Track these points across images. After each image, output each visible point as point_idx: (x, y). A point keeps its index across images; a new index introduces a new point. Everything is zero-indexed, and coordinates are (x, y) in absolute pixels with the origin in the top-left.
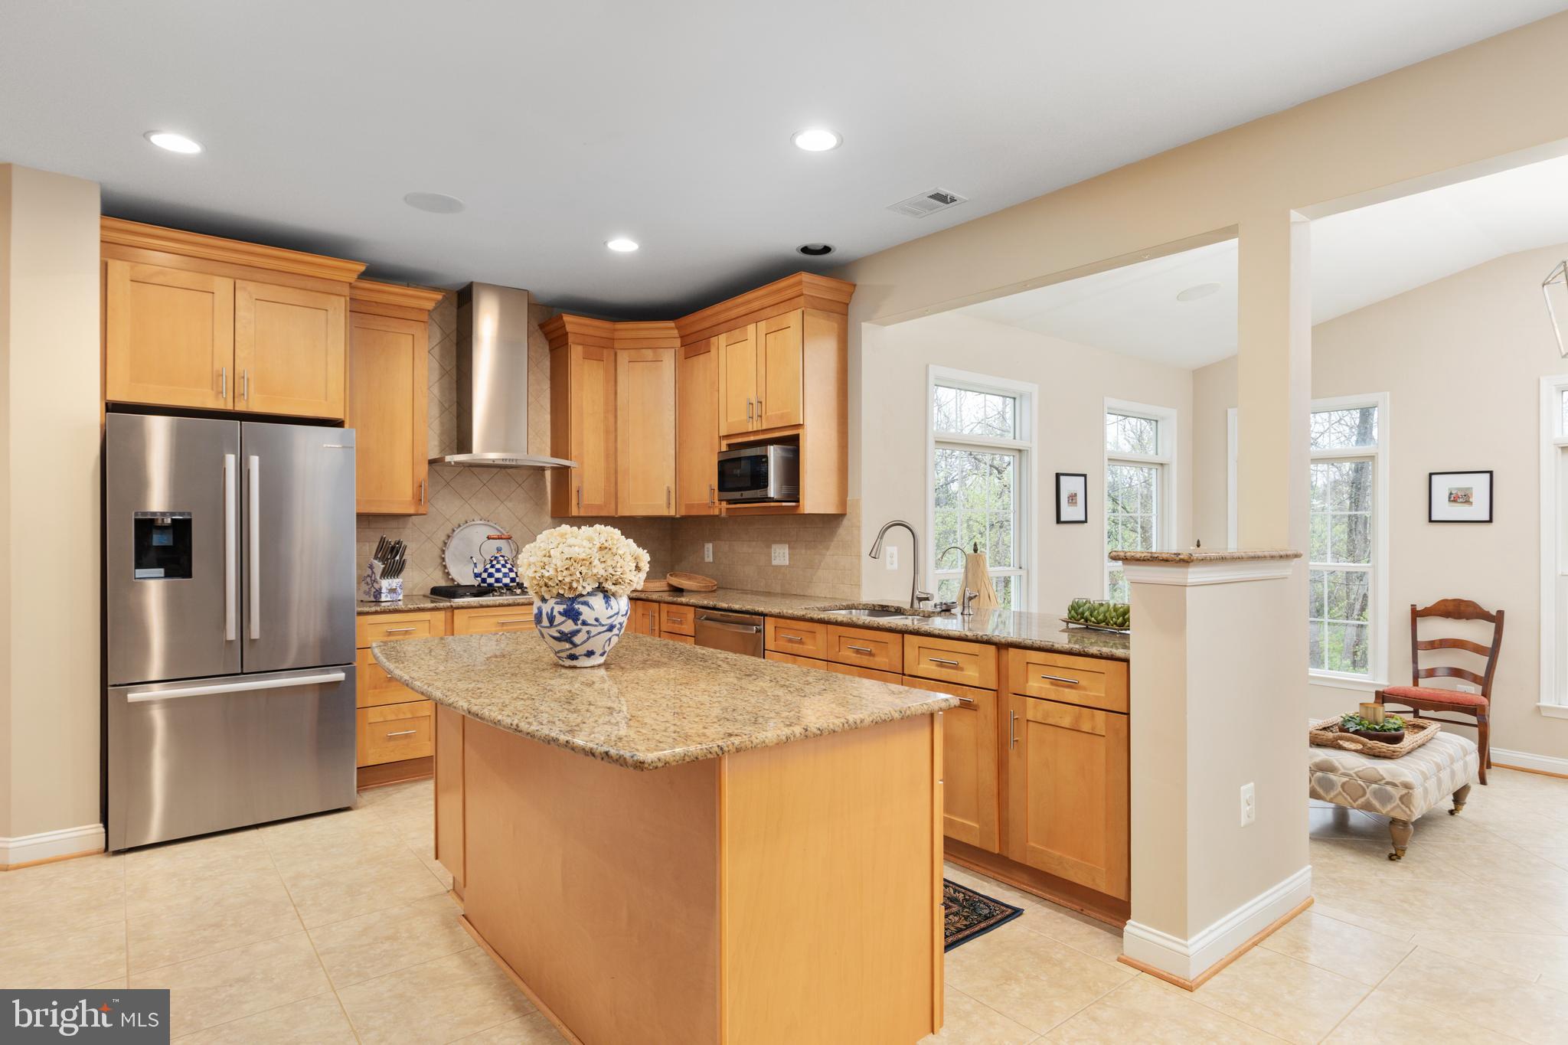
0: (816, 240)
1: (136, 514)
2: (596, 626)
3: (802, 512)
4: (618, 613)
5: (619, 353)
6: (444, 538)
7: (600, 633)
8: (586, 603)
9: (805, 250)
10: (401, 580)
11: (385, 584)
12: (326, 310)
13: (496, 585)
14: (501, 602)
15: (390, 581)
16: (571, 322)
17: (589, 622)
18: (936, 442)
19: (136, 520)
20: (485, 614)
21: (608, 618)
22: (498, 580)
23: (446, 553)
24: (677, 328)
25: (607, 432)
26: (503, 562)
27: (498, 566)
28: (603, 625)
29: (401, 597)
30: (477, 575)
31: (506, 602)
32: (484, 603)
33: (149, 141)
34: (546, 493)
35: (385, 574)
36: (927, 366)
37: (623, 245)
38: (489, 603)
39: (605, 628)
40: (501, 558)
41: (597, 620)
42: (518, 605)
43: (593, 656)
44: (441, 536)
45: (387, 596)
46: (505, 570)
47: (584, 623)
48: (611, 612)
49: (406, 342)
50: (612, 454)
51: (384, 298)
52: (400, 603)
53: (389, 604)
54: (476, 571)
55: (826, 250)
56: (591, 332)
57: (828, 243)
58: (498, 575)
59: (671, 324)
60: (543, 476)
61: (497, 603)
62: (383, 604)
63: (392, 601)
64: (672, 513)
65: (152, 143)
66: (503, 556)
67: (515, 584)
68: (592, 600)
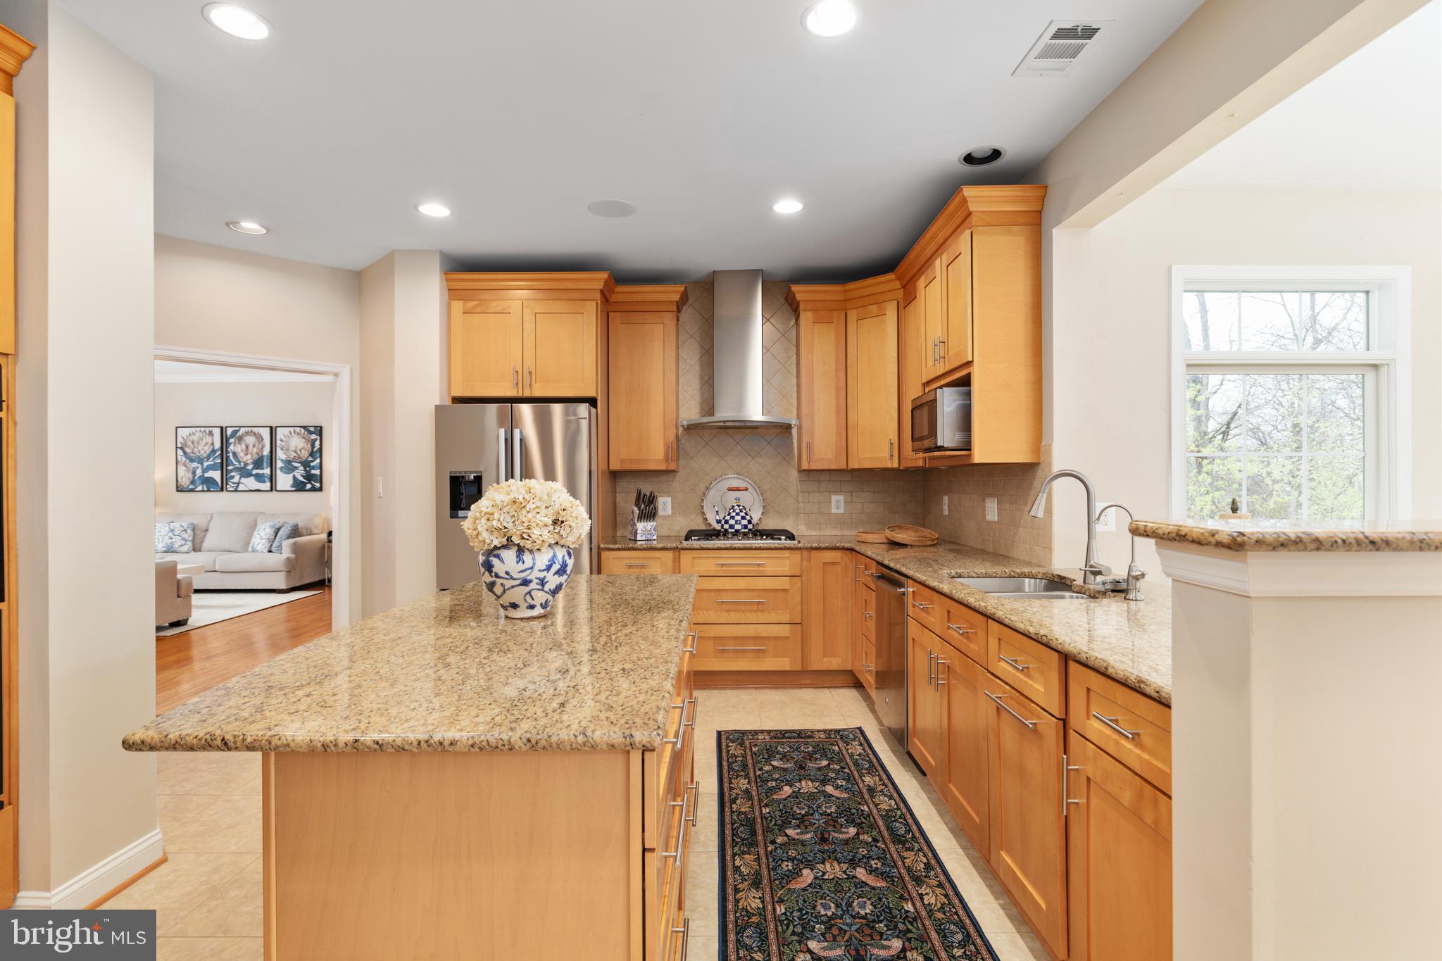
0: (980, 143)
1: (451, 473)
2: (507, 579)
3: (973, 462)
4: (532, 568)
5: (849, 312)
6: (703, 489)
7: (513, 587)
8: (498, 556)
9: (969, 159)
10: (655, 523)
11: (640, 526)
12: (583, 313)
13: (730, 530)
14: (719, 545)
15: (645, 524)
16: (800, 291)
17: (501, 575)
18: (1188, 365)
19: (451, 477)
20: (706, 556)
21: (519, 572)
22: (732, 527)
23: (704, 501)
24: (898, 278)
25: (837, 390)
26: (738, 511)
27: (733, 514)
28: (514, 579)
29: (655, 537)
30: (719, 522)
31: (723, 546)
32: (705, 546)
33: (418, 210)
34: (793, 449)
35: (642, 517)
36: (1170, 268)
37: (788, 207)
38: (708, 546)
39: (518, 582)
40: (736, 507)
41: (507, 573)
42: (735, 549)
43: (518, 609)
44: (702, 487)
45: (641, 536)
46: (738, 518)
47: (497, 576)
48: (521, 566)
49: (658, 330)
50: (844, 411)
51: (641, 298)
52: (655, 542)
53: (644, 542)
54: (718, 518)
55: (996, 154)
56: (819, 297)
57: (997, 145)
58: (732, 522)
59: (891, 276)
60: (790, 433)
61: (716, 546)
62: (638, 543)
63: (648, 540)
64: (895, 465)
65: (420, 212)
66: (739, 506)
67: (747, 530)
68: (504, 553)
